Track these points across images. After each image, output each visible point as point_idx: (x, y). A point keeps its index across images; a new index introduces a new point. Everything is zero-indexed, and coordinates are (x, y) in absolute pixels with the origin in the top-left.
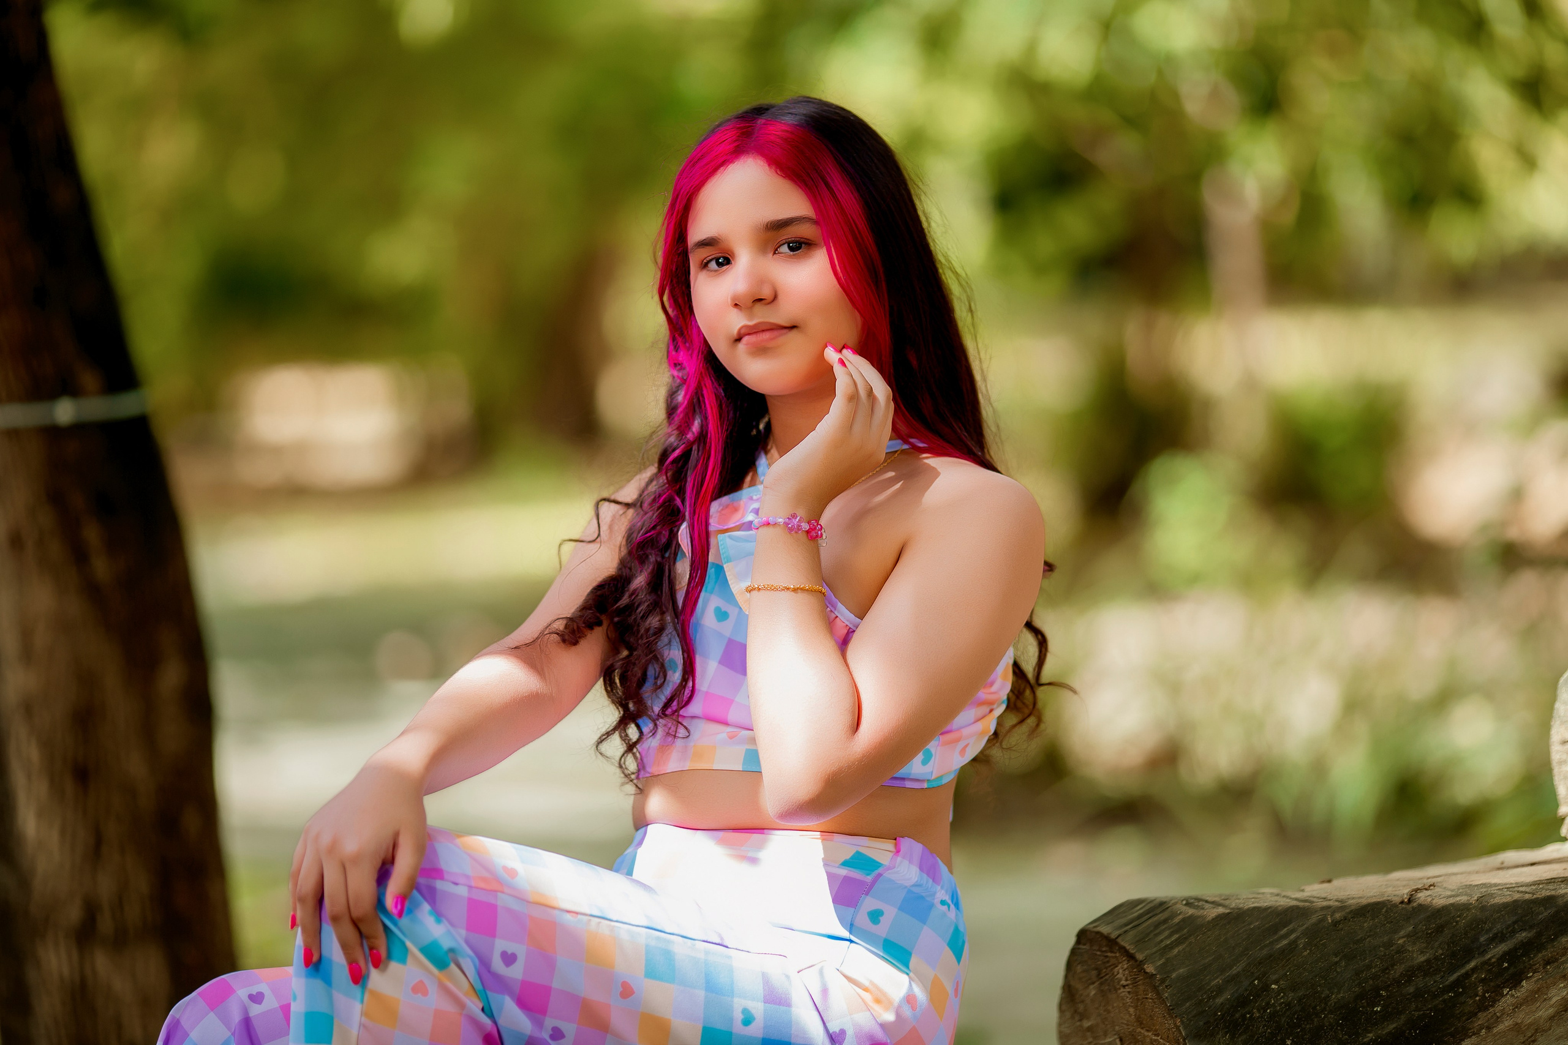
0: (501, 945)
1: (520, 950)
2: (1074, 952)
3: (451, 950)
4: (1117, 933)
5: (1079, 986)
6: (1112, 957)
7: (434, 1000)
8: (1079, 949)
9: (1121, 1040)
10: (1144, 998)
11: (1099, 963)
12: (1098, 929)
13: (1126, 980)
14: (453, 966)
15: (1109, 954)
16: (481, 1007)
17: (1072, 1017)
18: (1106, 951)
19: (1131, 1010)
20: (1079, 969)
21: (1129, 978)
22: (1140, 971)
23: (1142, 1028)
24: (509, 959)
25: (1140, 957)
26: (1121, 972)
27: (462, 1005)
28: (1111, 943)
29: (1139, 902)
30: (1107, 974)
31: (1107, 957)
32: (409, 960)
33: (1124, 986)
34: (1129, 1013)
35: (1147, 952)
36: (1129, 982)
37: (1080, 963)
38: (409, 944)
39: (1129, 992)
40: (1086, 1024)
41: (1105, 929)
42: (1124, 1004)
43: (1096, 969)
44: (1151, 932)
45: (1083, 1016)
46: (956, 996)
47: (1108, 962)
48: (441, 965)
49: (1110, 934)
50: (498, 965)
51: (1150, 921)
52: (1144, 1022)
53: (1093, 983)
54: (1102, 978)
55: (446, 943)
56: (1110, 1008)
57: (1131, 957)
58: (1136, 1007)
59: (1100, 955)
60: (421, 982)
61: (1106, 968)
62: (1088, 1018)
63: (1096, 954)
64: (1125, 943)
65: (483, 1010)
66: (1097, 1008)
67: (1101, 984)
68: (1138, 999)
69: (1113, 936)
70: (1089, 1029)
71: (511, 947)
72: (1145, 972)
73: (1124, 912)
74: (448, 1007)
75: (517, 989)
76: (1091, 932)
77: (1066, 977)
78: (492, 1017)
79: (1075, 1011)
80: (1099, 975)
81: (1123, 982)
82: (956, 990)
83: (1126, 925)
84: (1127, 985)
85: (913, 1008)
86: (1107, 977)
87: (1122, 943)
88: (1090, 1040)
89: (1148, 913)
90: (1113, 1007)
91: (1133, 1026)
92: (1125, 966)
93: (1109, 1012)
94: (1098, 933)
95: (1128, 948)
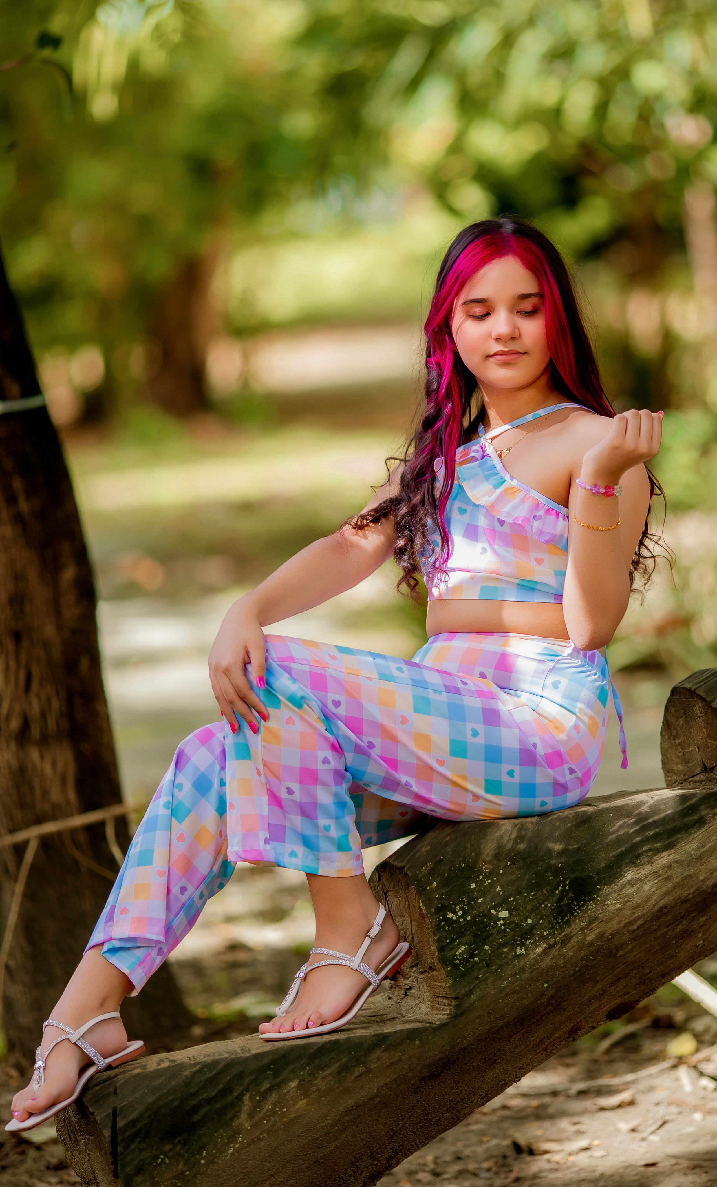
0: (331, 696)
1: (342, 699)
2: (669, 701)
3: (303, 698)
4: (695, 687)
5: (673, 720)
6: (693, 701)
7: (299, 727)
8: (673, 698)
9: (698, 748)
10: (711, 723)
11: (685, 705)
12: (684, 686)
13: (701, 713)
14: (305, 706)
15: (691, 700)
16: (325, 729)
17: (669, 738)
18: (689, 698)
19: (704, 730)
20: (673, 710)
21: (703, 712)
22: (709, 707)
23: (711, 740)
24: (337, 704)
25: (708, 699)
26: (698, 709)
27: (315, 728)
28: (692, 693)
29: (706, 670)
30: (690, 711)
31: (689, 701)
32: (282, 706)
33: (700, 717)
34: (703, 732)
35: (712, 697)
36: (703, 714)
37: (673, 706)
38: (280, 697)
39: (703, 720)
40: (677, 741)
41: (688, 686)
42: (700, 727)
43: (683, 709)
44: (714, 685)
45: (675, 738)
46: (603, 725)
47: (690, 704)
48: (299, 706)
49: (691, 688)
50: (330, 706)
51: (714, 680)
52: (712, 736)
53: (681, 718)
54: (686, 714)
55: (300, 694)
56: (692, 730)
57: (704, 700)
58: (707, 729)
59: (685, 701)
60: (290, 717)
61: (689, 708)
62: (679, 738)
63: (683, 700)
64: (700, 692)
65: (326, 730)
66: (684, 732)
67: (686, 718)
68: (708, 723)
69: (693, 689)
70: (679, 744)
71: (337, 698)
72: (712, 708)
73: (698, 676)
74: (308, 730)
75: (344, 719)
76: (680, 688)
77: (665, 715)
78: (332, 733)
79: (671, 735)
80: (685, 711)
81: (699, 715)
82: (603, 723)
83: (700, 682)
84: (702, 716)
85: (578, 732)
86: (690, 713)
87: (698, 693)
88: (680, 750)
89: (712, 676)
90: (693, 730)
91: (706, 739)
92: (700, 706)
93: (691, 733)
94: (684, 688)
95: (702, 695)
